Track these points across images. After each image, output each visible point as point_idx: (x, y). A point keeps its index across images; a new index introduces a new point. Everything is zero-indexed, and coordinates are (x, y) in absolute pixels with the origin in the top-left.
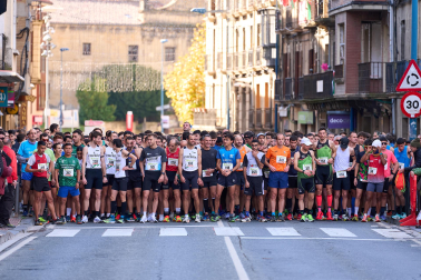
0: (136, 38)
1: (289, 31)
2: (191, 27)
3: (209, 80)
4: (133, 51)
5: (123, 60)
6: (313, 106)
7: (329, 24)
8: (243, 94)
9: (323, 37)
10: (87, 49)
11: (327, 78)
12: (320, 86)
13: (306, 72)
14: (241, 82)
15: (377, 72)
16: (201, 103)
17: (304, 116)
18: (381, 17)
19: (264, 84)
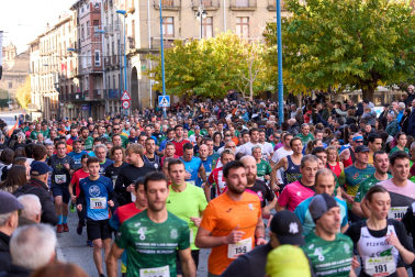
1: (63, 79)
2: (23, 76)
3: (32, 95)
6: (73, 103)
7: (80, 77)
8: (46, 99)
9: (76, 81)
11: (80, 94)
12: (77, 97)
13: (70, 92)
14: (46, 95)
15: (101, 92)
16: (30, 101)
17: (70, 106)
18: (101, 75)
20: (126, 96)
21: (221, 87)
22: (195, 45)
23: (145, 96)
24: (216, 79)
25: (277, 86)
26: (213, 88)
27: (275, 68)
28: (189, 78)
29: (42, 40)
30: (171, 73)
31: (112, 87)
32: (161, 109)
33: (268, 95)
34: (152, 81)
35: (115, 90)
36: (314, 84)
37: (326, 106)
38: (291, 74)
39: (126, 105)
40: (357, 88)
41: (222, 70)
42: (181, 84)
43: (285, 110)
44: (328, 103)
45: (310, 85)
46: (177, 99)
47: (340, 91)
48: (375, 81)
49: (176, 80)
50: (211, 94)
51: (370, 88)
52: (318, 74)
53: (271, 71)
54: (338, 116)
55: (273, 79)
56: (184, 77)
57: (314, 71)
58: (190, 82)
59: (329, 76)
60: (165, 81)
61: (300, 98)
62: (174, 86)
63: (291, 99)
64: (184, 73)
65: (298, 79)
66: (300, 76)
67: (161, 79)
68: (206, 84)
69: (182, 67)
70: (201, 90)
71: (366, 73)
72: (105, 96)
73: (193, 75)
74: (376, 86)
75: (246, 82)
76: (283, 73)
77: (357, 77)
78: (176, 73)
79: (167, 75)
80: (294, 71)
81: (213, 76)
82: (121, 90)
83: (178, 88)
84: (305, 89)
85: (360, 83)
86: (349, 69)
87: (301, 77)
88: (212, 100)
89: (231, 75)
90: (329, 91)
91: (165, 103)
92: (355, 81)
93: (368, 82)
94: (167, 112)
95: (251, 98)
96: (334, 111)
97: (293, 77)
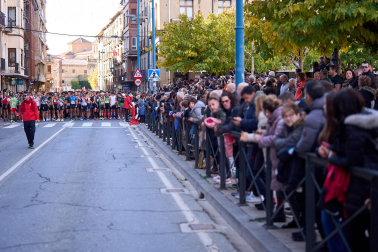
0: (86, 68)
1: (116, 64)
3: (98, 78)
4: (86, 72)
5: (83, 74)
6: (122, 84)
8: (106, 81)
10: (74, 71)
12: (123, 78)
13: (120, 74)
14: (106, 78)
17: (120, 87)
18: (136, 58)
19: (110, 78)
22: (200, 19)
26: (216, 64)
28: (191, 53)
29: (105, 32)
30: (173, 48)
42: (183, 60)
49: (178, 55)
56: (187, 52)
58: (192, 58)
62: (176, 62)
64: (188, 48)
68: (208, 60)
69: (185, 42)
70: (203, 66)
73: (196, 50)
81: (217, 52)
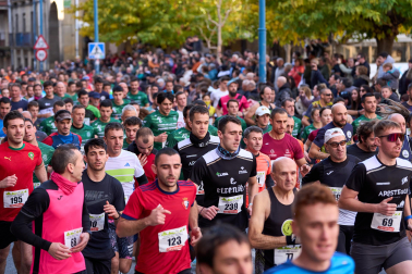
20: (41, 43)
21: (177, 33)
23: (70, 44)
24: (171, 21)
25: (257, 32)
26: (165, 34)
27: (254, 7)
28: (132, 19)
30: (107, 12)
31: (20, 30)
32: (92, 62)
33: (242, 46)
34: (79, 23)
35: (25, 34)
36: (309, 31)
37: (325, 60)
38: (277, 16)
39: (41, 55)
40: (369, 36)
41: (179, 9)
42: (120, 28)
43: (268, 65)
44: (329, 57)
45: (303, 31)
46: (114, 49)
47: (344, 40)
48: (396, 26)
49: (113, 21)
50: (163, 43)
51: (388, 36)
52: (315, 16)
53: (249, 11)
54: (343, 74)
55: (252, 22)
56: (125, 17)
57: (309, 12)
58: (133, 25)
59: (331, 20)
60: (98, 22)
61: (288, 49)
62: (111, 30)
63: (276, 50)
64: (125, 11)
65: (287, 23)
66: (290, 17)
67: (91, 20)
68: (156, 28)
69: (123, 4)
70: (149, 36)
71: (384, 15)
72: (11, 42)
73: (137, 15)
74: (396, 34)
75: (213, 26)
76: (266, 14)
77: (370, 20)
78: (114, 11)
79: (101, 15)
80: (281, 12)
81: (167, 17)
82: (34, 33)
83: (116, 33)
84: (296, 36)
85: (373, 29)
86: (359, 10)
87: (291, 20)
88: (165, 51)
89: (192, 16)
90: (331, 41)
91: (97, 53)
92: (367, 26)
93: (385, 28)
94: (101, 66)
95: (219, 48)
96: (336, 68)
97: (280, 20)
